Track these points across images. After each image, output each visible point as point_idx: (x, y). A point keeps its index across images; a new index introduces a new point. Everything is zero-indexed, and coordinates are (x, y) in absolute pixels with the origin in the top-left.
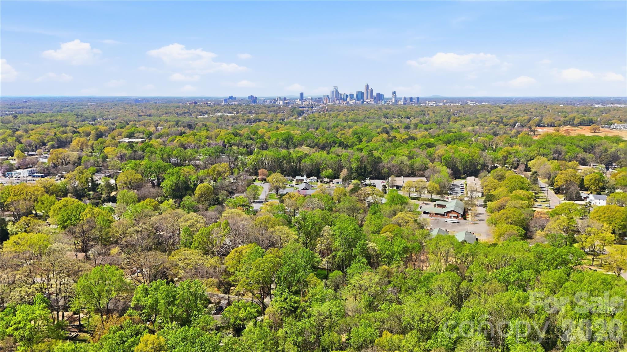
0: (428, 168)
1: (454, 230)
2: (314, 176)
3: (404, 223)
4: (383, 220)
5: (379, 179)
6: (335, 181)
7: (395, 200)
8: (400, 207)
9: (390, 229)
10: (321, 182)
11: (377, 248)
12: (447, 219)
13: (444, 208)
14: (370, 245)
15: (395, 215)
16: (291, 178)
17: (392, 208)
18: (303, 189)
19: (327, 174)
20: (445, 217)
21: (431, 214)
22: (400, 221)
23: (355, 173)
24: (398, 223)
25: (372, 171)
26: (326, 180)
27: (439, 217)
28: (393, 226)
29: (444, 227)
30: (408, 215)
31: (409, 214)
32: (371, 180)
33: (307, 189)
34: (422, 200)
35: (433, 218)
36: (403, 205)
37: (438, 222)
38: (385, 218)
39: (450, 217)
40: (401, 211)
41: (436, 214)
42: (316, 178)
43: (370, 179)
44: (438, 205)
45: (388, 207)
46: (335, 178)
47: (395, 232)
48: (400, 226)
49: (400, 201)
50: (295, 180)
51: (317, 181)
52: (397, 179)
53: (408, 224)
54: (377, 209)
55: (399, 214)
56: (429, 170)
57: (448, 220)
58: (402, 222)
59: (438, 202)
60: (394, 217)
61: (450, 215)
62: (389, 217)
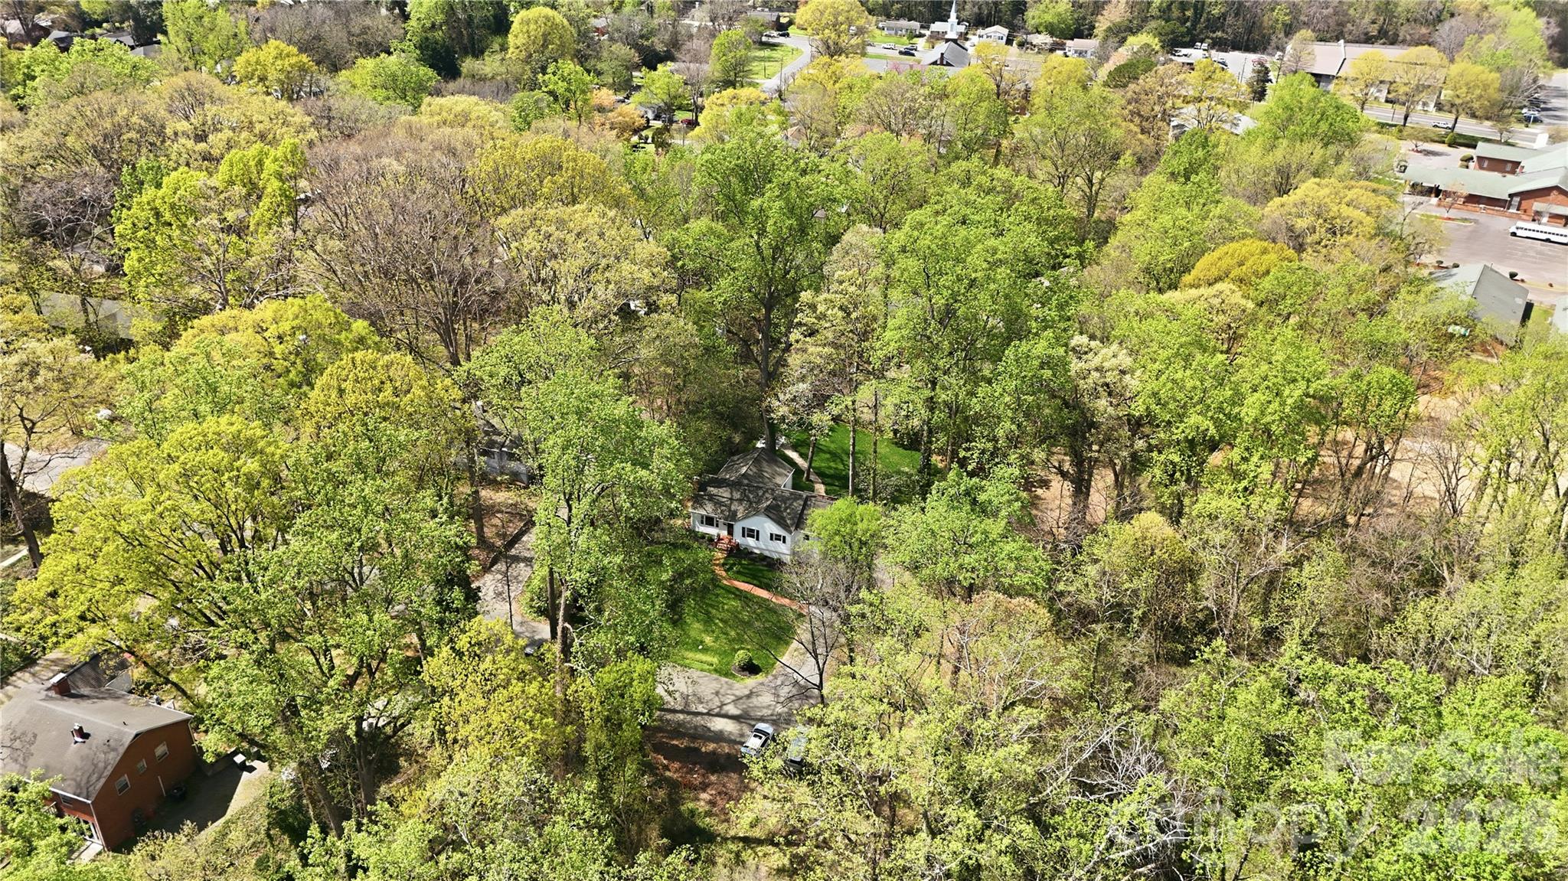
0: (1452, 15)
1: (1549, 276)
2: (999, 22)
3: (1321, 232)
4: (1217, 211)
5: (1247, 49)
6: (1072, 45)
7: (1299, 115)
8: (1319, 152)
9: (1241, 264)
10: (1021, 45)
11: (1132, 382)
12: (1520, 224)
13: (1509, 176)
14: (1096, 361)
15: (1283, 190)
16: (915, 25)
17: (1279, 154)
18: (935, 63)
19: (1048, 18)
20: (1511, 216)
21: (1447, 194)
22: (1301, 224)
23: (1158, 18)
24: (1291, 229)
25: (1224, 16)
26: (1043, 39)
27: (1480, 213)
28: (1265, 252)
29: (1503, 257)
30: (1351, 195)
31: (1359, 192)
32: (1213, 52)
33: (948, 64)
34: (1411, 137)
35: (1453, 213)
36: (1332, 149)
37: (1474, 231)
38: (1228, 200)
39: (1536, 217)
40: (1316, 174)
41: (1473, 199)
42: (1005, 31)
43: (1212, 46)
44: (1480, 158)
45: (1256, 150)
46: (1078, 34)
47: (1267, 283)
48: (1300, 248)
49: (1324, 126)
50: (927, 33)
51: (1009, 42)
52: (1320, 49)
53: (1341, 240)
54: (1201, 153)
55: (1307, 189)
56: (1453, 22)
57: (1525, 226)
58: (1313, 230)
59: (1483, 150)
60: (1277, 200)
61: (1537, 205)
62: (1253, 200)
